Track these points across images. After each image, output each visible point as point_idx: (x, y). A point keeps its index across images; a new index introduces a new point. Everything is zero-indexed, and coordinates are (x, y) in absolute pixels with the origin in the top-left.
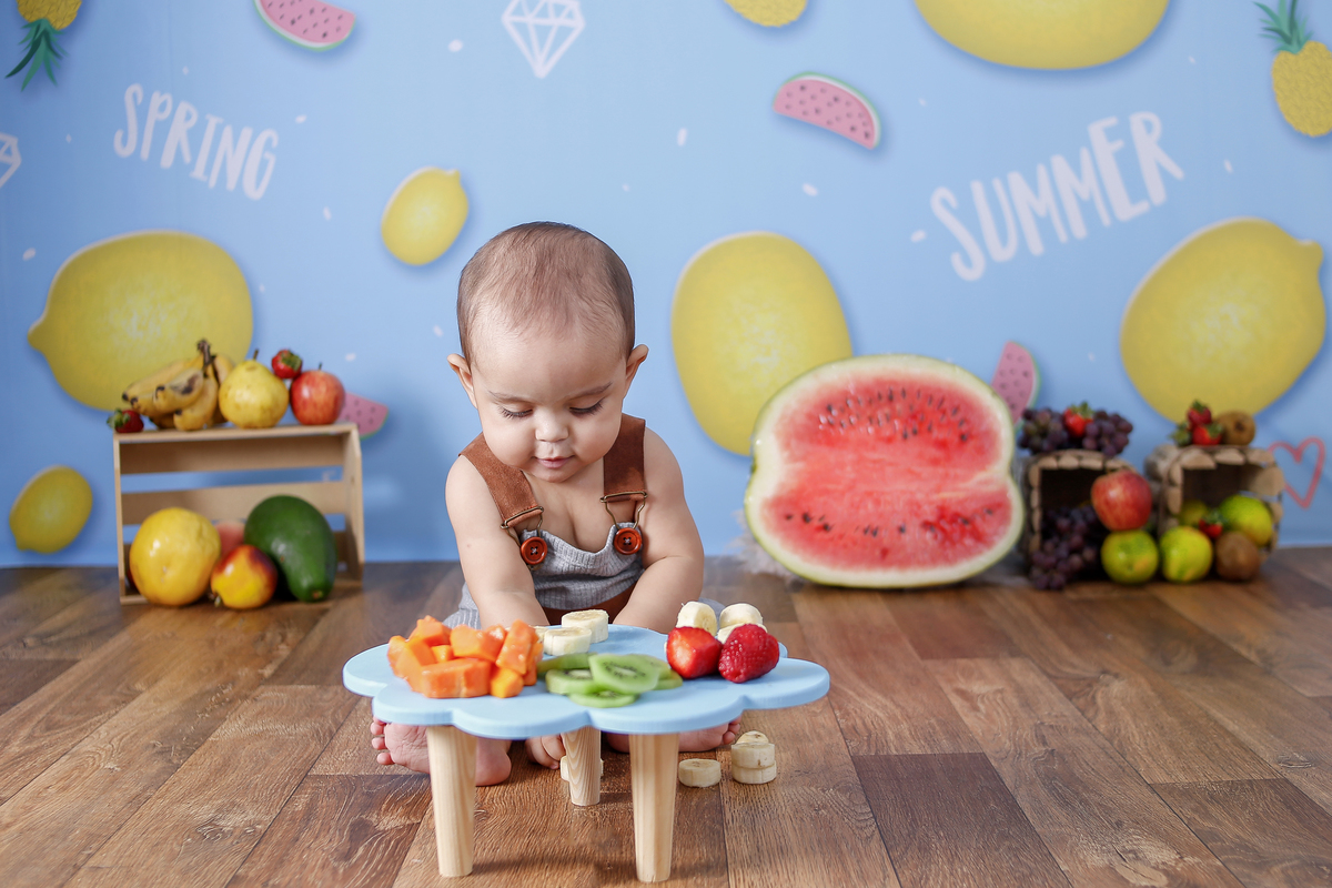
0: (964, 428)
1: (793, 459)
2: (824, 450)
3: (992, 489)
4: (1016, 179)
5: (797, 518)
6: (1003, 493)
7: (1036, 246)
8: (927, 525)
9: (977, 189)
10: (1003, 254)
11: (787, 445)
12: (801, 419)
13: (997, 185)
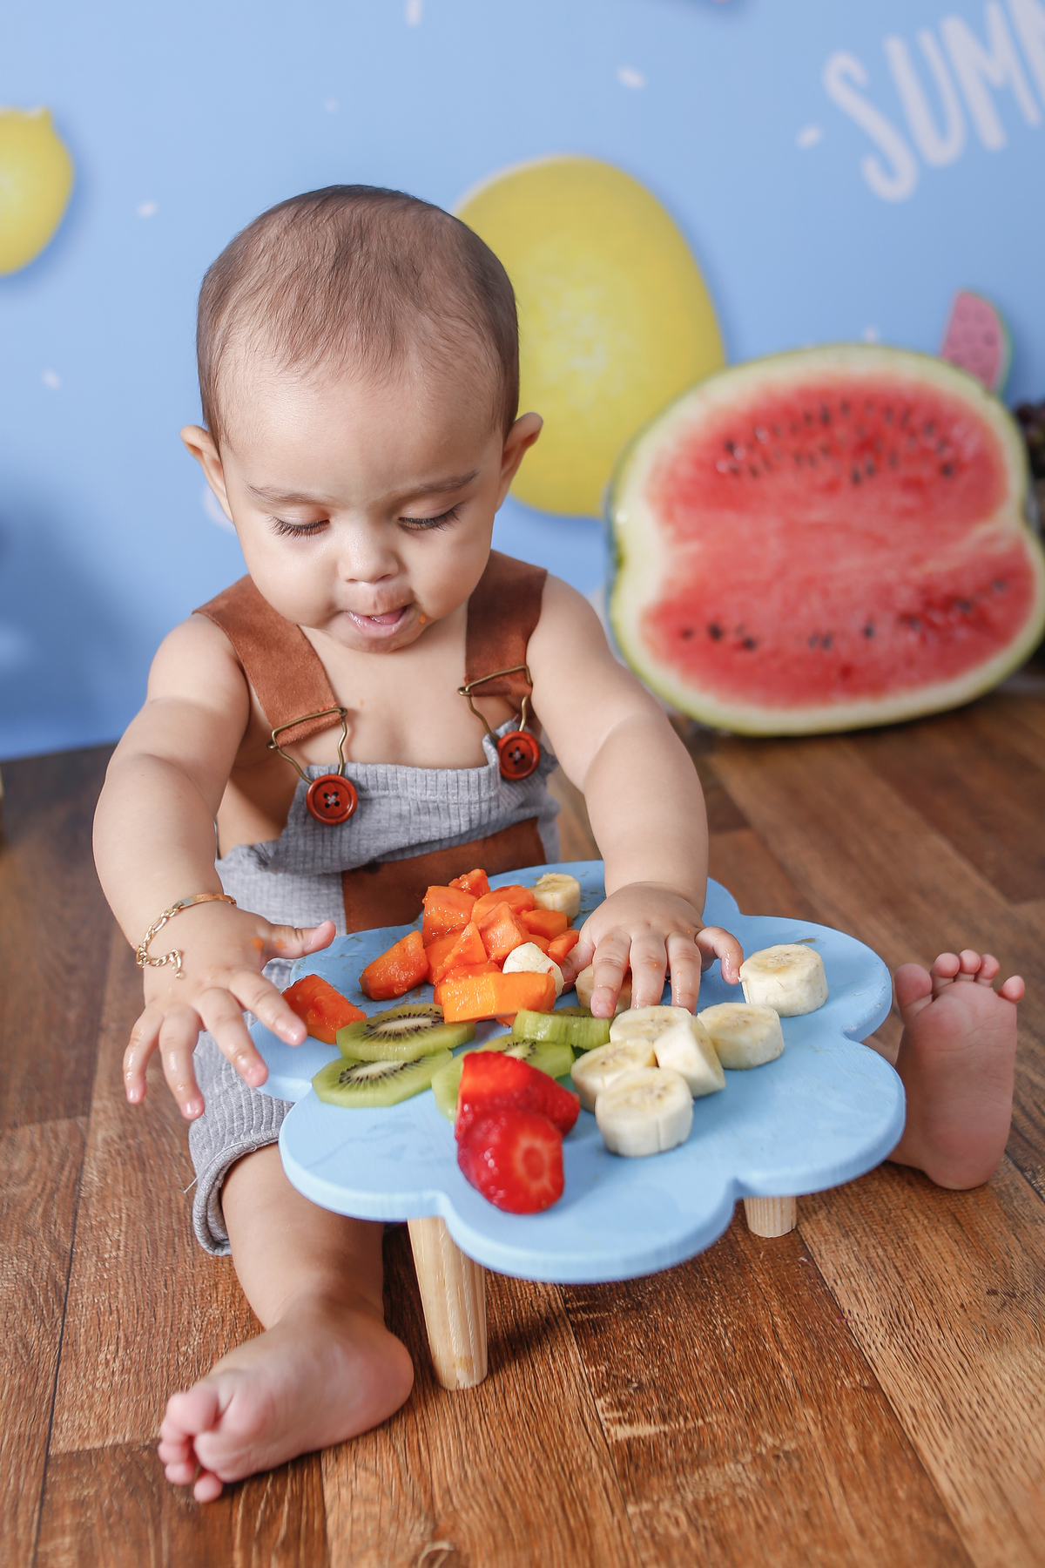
0: (948, 454)
1: (682, 537)
2: (730, 518)
3: (1002, 548)
4: (955, 30)
5: (702, 635)
6: (1018, 553)
7: (993, 135)
8: (907, 619)
9: (896, 50)
10: (942, 152)
11: (668, 516)
12: (686, 470)
13: (926, 41)
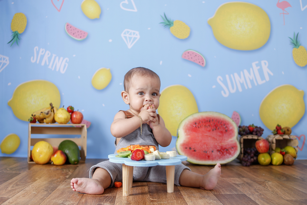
0: (226, 129)
1: (187, 135)
2: (194, 133)
3: (233, 142)
4: (236, 75)
5: (188, 148)
6: (236, 144)
7: (240, 90)
8: (218, 150)
9: (227, 76)
10: (233, 91)
11: (186, 132)
12: (189, 126)
13: (232, 76)
